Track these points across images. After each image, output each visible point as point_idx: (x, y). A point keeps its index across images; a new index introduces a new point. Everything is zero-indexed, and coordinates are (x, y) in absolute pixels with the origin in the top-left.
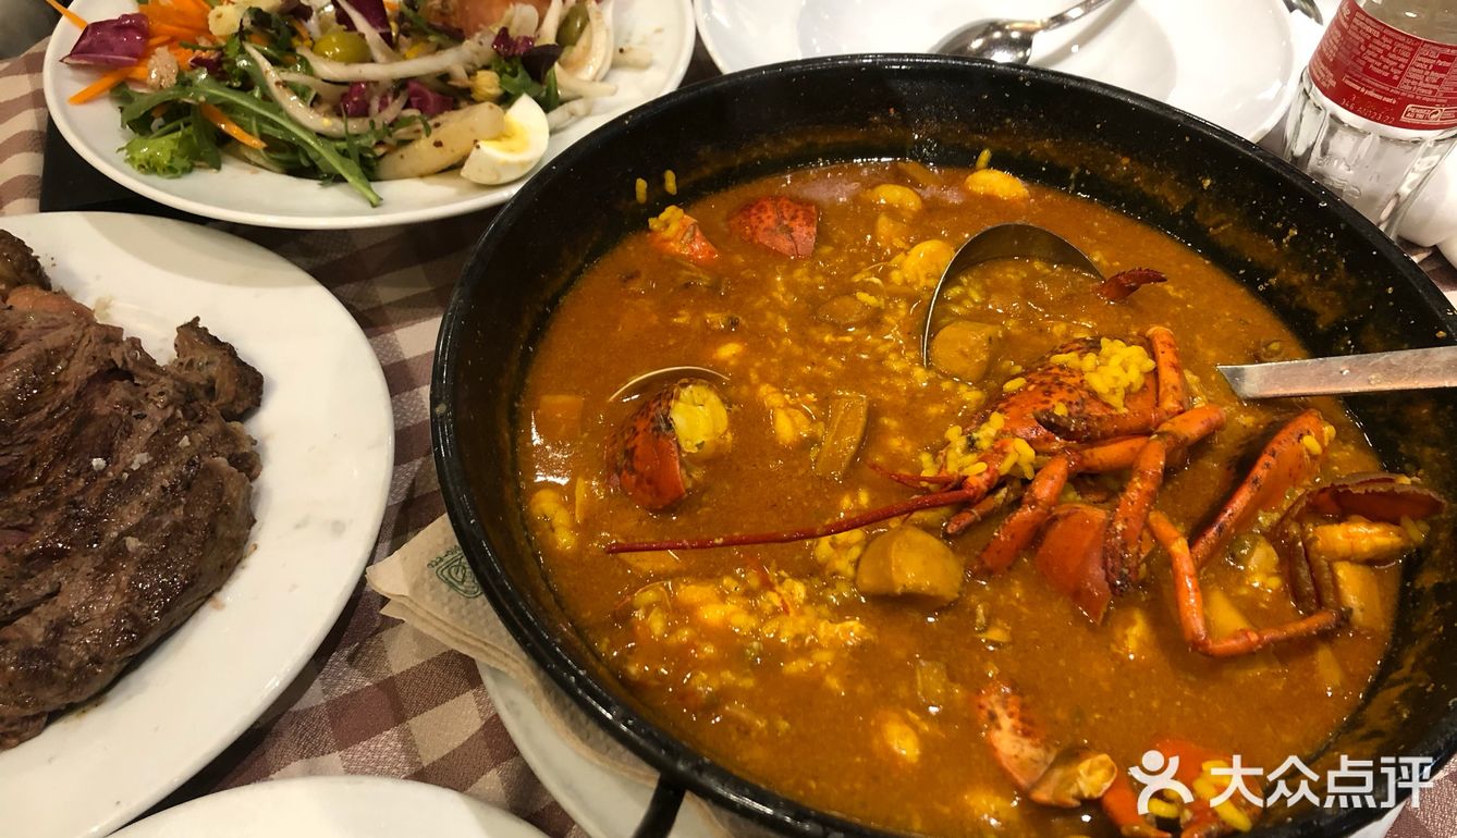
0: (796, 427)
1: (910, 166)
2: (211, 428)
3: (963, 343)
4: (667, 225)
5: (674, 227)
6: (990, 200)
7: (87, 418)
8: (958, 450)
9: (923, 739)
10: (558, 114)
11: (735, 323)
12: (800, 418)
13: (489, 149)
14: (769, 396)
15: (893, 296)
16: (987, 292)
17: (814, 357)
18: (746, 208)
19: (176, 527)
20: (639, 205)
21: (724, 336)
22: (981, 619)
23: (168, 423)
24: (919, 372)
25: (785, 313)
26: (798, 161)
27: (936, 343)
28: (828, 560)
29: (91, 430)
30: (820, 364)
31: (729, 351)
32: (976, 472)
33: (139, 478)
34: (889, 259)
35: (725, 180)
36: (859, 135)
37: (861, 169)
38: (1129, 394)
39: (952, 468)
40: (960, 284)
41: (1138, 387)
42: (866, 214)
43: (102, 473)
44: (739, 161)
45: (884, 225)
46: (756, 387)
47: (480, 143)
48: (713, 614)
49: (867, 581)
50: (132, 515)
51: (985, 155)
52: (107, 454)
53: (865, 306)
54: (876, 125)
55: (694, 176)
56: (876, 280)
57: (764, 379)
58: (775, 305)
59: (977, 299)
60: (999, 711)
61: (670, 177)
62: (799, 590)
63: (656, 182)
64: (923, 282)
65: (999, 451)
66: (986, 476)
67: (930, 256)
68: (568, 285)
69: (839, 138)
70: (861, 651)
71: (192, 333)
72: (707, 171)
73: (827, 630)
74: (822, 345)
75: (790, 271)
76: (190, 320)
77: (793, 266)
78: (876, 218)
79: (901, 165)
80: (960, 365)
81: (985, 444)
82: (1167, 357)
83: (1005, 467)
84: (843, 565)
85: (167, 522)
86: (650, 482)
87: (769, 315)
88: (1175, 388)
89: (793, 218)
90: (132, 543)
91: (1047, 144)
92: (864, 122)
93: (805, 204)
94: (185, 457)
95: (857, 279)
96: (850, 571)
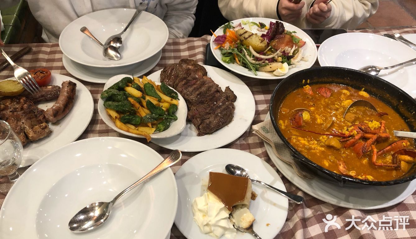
0: (320, 121)
1: (350, 88)
2: (230, 102)
3: (351, 116)
4: (306, 88)
5: (307, 88)
6: (362, 96)
7: (214, 96)
8: (345, 130)
9: (329, 164)
10: (290, 66)
11: (314, 105)
12: (322, 120)
13: (279, 70)
14: (317, 116)
15: (341, 107)
16: (357, 110)
17: (326, 113)
18: (320, 88)
19: (225, 114)
20: (302, 84)
21: (312, 106)
22: (342, 153)
23: (224, 100)
24: (342, 119)
25: (322, 105)
26: (330, 83)
27: (346, 115)
28: (321, 140)
29: (215, 98)
30: (327, 114)
31: (312, 109)
32: (347, 133)
33: (220, 107)
34: (342, 101)
35: (317, 83)
36: (342, 81)
37: (341, 86)
38: (375, 129)
39: (343, 132)
40: (353, 108)
41: (377, 128)
42: (340, 93)
43: (215, 104)
44: (320, 81)
45: (343, 96)
46: (315, 115)
47: (278, 69)
48: (303, 142)
49: (326, 143)
50: (219, 111)
51: (363, 89)
52: (216, 102)
53: (336, 107)
54: (345, 80)
55: (313, 81)
56: (339, 104)
57: (317, 114)
58: (321, 104)
59: (355, 111)
60: (341, 164)
61: (309, 81)
62: (316, 142)
63: (306, 81)
64: (347, 106)
65: (352, 131)
66: (348, 134)
67: (349, 102)
68: (289, 94)
69: (338, 81)
70: (323, 152)
71: (228, 88)
72: (315, 81)
73: (319, 148)
74: (328, 111)
75: (325, 99)
76: (228, 86)
77: (326, 99)
78: (341, 94)
79: (348, 87)
80: (349, 119)
81: (350, 130)
82: (383, 125)
83: (352, 134)
84: (323, 141)
85: (224, 113)
86: (297, 123)
87: (320, 105)
88: (383, 130)
89: (328, 91)
90: (219, 114)
91: (375, 89)
92: (343, 79)
93: (330, 90)
94: (227, 105)
95: (336, 103)
96: (324, 142)
